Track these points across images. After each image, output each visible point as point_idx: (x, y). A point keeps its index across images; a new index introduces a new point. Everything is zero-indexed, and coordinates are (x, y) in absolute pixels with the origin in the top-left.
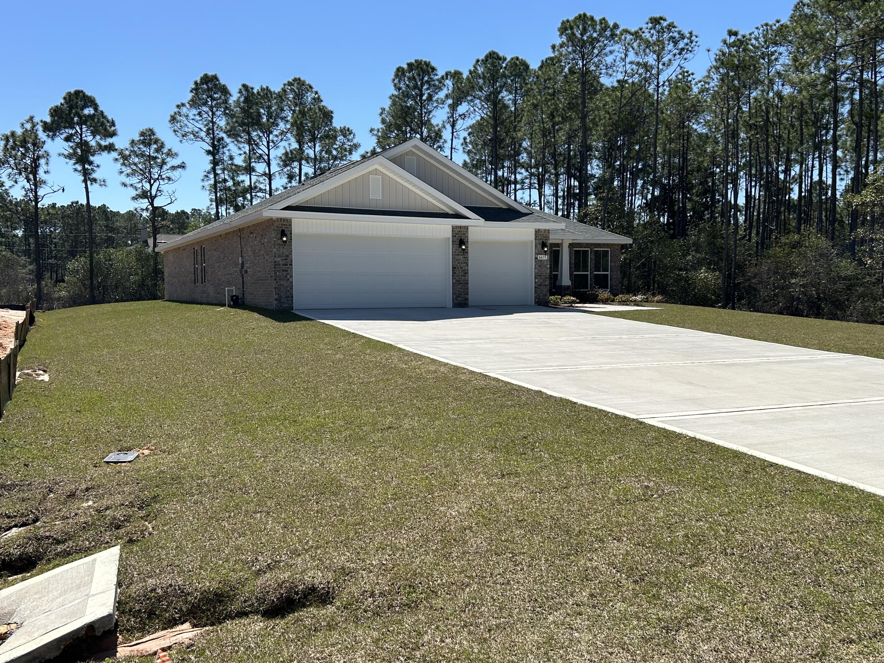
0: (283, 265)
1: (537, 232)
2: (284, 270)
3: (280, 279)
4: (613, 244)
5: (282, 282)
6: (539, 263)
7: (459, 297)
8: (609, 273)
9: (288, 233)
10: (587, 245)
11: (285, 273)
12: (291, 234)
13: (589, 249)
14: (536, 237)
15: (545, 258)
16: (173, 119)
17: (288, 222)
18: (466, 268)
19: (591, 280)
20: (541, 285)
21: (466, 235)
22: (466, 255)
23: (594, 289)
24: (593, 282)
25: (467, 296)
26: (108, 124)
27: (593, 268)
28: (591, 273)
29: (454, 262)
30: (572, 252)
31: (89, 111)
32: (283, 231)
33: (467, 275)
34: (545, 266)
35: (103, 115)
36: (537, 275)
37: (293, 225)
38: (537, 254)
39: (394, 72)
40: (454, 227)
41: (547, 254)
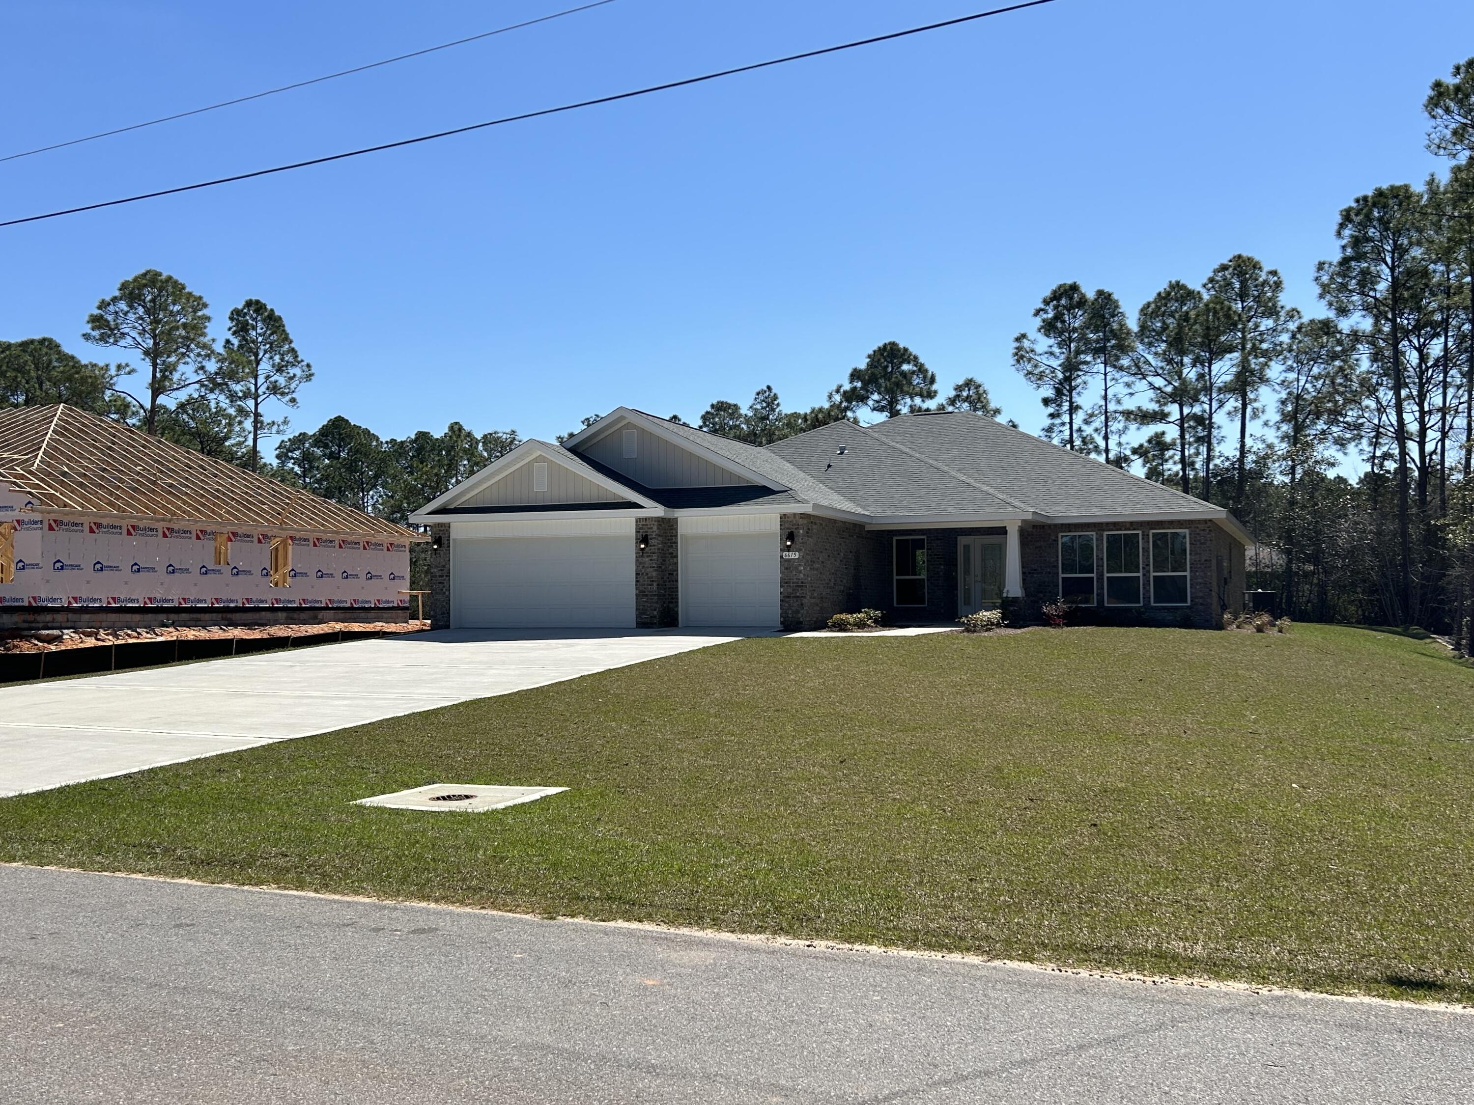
0: (440, 576)
1: (783, 517)
2: (440, 583)
3: (437, 593)
4: (1191, 522)
5: (440, 597)
6: (786, 565)
7: (644, 614)
8: (1187, 574)
9: (444, 541)
10: (1133, 525)
12: (449, 540)
13: (1140, 532)
14: (781, 525)
15: (794, 555)
16: (1020, 356)
17: (446, 527)
18: (654, 574)
19: (1144, 588)
20: (788, 597)
21: (655, 528)
22: (655, 557)
23: (1152, 604)
24: (1149, 591)
25: (655, 613)
26: (928, 380)
27: (1148, 565)
28: (1144, 575)
29: (637, 566)
30: (1100, 539)
31: (905, 367)
32: (440, 537)
33: (655, 584)
34: (797, 568)
35: (921, 369)
36: (784, 583)
37: (452, 530)
38: (782, 550)
39: (1338, 219)
40: (638, 520)
41: (799, 550)
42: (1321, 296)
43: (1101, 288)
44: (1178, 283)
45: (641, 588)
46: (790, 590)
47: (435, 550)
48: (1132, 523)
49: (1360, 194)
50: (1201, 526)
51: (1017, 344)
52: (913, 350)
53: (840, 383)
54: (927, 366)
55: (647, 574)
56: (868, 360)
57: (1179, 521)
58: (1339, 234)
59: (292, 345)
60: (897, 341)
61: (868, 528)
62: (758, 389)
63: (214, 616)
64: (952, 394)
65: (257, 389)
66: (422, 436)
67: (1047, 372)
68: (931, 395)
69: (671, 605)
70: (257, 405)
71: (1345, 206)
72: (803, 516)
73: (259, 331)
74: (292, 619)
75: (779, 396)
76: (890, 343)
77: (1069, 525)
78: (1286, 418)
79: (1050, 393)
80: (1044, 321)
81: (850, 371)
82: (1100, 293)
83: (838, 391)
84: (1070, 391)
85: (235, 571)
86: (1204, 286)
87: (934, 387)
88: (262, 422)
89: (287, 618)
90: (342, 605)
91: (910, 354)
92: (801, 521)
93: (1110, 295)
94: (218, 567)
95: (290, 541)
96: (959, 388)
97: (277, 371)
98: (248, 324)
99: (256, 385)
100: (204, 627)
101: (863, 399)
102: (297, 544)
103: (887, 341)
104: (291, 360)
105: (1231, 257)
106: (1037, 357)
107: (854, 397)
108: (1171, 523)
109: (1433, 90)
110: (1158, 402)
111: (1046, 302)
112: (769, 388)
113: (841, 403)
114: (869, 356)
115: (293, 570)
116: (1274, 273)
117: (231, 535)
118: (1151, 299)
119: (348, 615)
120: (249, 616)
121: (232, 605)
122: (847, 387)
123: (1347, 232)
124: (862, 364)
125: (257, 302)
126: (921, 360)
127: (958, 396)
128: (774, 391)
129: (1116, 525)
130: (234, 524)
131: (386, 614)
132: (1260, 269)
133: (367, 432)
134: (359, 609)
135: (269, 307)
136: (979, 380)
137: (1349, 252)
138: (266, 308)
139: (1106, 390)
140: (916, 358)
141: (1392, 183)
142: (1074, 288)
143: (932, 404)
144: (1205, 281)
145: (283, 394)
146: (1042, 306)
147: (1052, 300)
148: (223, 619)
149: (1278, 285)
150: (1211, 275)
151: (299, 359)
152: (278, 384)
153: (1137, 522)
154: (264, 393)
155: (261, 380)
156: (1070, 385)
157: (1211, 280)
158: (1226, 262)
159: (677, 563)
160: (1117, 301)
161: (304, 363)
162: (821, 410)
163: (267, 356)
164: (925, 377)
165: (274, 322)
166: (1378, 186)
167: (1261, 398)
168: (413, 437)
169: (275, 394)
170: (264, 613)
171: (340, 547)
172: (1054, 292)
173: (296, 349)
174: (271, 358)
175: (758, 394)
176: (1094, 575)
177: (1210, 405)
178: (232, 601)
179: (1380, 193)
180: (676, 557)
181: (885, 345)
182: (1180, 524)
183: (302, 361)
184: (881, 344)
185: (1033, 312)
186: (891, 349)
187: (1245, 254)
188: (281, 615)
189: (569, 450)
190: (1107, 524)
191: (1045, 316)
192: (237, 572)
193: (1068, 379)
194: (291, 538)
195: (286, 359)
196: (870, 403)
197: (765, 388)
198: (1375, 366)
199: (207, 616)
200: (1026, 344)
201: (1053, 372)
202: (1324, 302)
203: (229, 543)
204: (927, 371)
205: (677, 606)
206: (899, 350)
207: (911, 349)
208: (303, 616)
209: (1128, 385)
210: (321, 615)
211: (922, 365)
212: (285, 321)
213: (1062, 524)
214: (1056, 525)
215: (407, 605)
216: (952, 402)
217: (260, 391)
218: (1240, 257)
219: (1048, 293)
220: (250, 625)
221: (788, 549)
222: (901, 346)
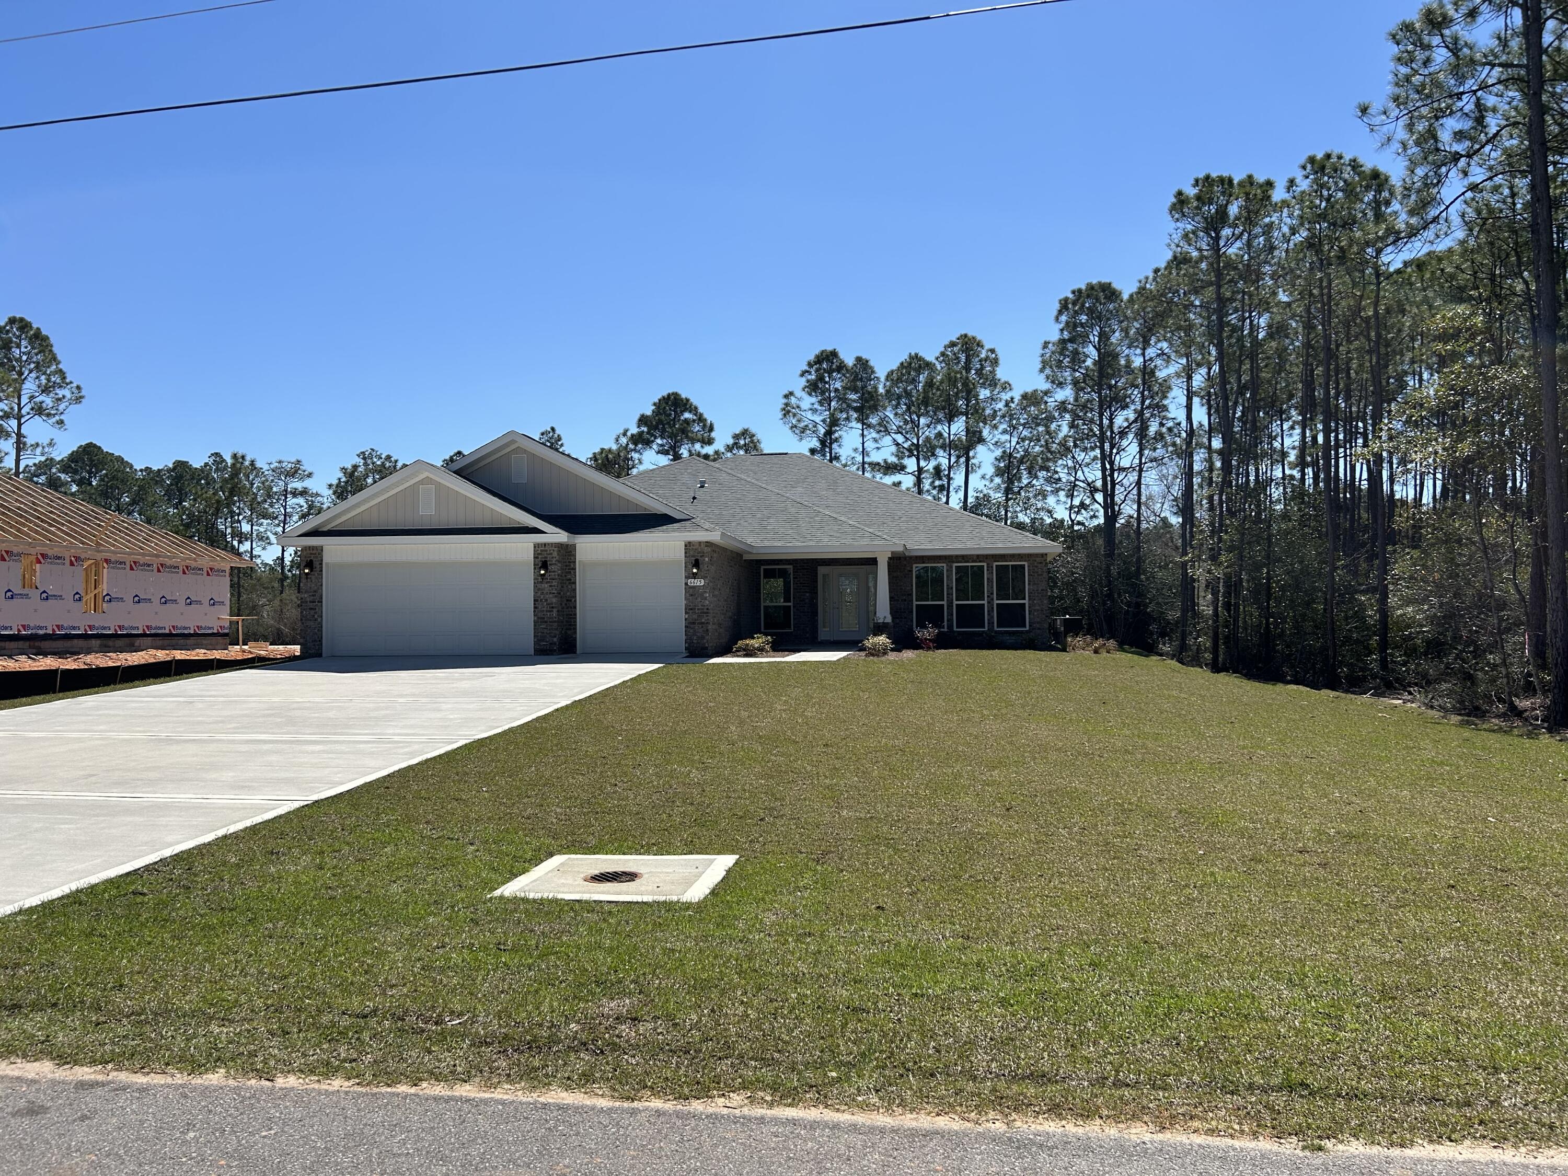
0: (311, 602)
1: (688, 545)
2: (311, 609)
5: (311, 623)
6: (691, 592)
7: (543, 641)
8: (1026, 602)
9: (316, 564)
10: (979, 558)
11: (312, 612)
12: (321, 564)
13: (985, 564)
14: (685, 553)
15: (699, 582)
16: (787, 411)
17: (319, 550)
18: (554, 600)
19: (989, 614)
20: (694, 623)
21: (555, 554)
22: (554, 583)
23: (996, 628)
24: (993, 617)
25: (555, 640)
26: (707, 429)
27: (992, 594)
28: (989, 602)
29: (535, 592)
30: (949, 570)
31: (687, 415)
32: (311, 561)
33: (555, 610)
34: (702, 595)
35: (701, 419)
36: (688, 609)
37: (324, 553)
38: (687, 578)
39: (1057, 306)
40: (536, 546)
41: (704, 578)
42: (1042, 371)
43: (859, 355)
44: (916, 355)
45: (540, 615)
46: (695, 616)
47: (307, 574)
48: (978, 556)
49: (1076, 287)
50: (1038, 559)
51: (785, 401)
52: (694, 401)
53: (626, 427)
54: (705, 416)
55: (546, 600)
56: (654, 407)
57: (1019, 555)
58: (1057, 319)
59: (60, 366)
60: (680, 392)
61: (746, 557)
62: (543, 430)
63: (20, 644)
64: (731, 441)
65: (20, 409)
66: (181, 466)
67: (810, 426)
68: (710, 442)
69: (569, 632)
70: (20, 425)
71: (1062, 297)
72: (708, 544)
73: (23, 350)
74: (106, 646)
75: (562, 436)
76: (673, 394)
77: (923, 557)
78: (999, 472)
79: (815, 443)
80: (808, 381)
81: (637, 417)
82: (859, 359)
83: (625, 434)
84: (831, 444)
85: (44, 595)
86: (937, 359)
87: (713, 435)
88: (25, 444)
89: (101, 646)
90: (160, 632)
91: (691, 405)
92: (707, 550)
93: (867, 361)
94: (25, 591)
95: (105, 565)
96: (736, 437)
97: (43, 391)
98: (11, 342)
99: (19, 404)
100: (10, 657)
101: (648, 443)
102: (113, 568)
103: (671, 392)
104: (58, 381)
105: (958, 335)
106: (803, 414)
107: (641, 440)
108: (1013, 557)
109: (1176, 197)
110: (897, 456)
111: (810, 365)
112: (553, 429)
113: (627, 444)
114: (655, 404)
115: (108, 595)
116: (993, 351)
117: (40, 557)
118: (895, 368)
119: (166, 642)
120: (60, 645)
121: (41, 632)
122: (634, 430)
123: (1064, 318)
124: (649, 411)
125: (22, 320)
126: (701, 410)
127: (735, 444)
128: (558, 432)
129: (964, 558)
130: (45, 545)
131: (205, 641)
132: (982, 347)
133: (120, 459)
134: (177, 635)
135: (35, 326)
136: (753, 430)
137: (1066, 335)
138: (31, 327)
139: (863, 444)
140: (696, 408)
141: (1100, 280)
142: (834, 354)
143: (709, 450)
144: (938, 354)
145: (49, 415)
146: (807, 368)
147: (816, 363)
148: (30, 647)
149: (995, 362)
150: (943, 349)
151: (68, 381)
152: (44, 405)
153: (983, 556)
154: (28, 414)
155: (24, 400)
156: (831, 438)
157: (943, 354)
158: (954, 339)
159: (575, 590)
160: (871, 368)
161: (74, 385)
162: (610, 451)
163: (33, 375)
164: (705, 426)
165: (40, 340)
166: (1089, 281)
167: (978, 456)
168: (171, 466)
169: (40, 414)
170: (75, 641)
171: (159, 571)
172: (817, 357)
173: (64, 369)
174: (37, 378)
175: (543, 434)
176: (944, 603)
177: (950, 459)
178: (41, 628)
179: (1091, 287)
180: (575, 583)
181: (669, 395)
182: (1020, 557)
183: (71, 383)
184: (665, 394)
185: (799, 372)
186: (675, 398)
187: (970, 334)
188: (95, 643)
189: (458, 472)
190: (957, 556)
191: (809, 377)
192: (46, 597)
193: (829, 433)
194: (106, 561)
195: (53, 379)
196: (655, 446)
197: (549, 429)
198: (1072, 431)
199: (13, 645)
200: (793, 400)
201: (815, 426)
202: (1043, 376)
203: (38, 565)
204: (706, 420)
205: (576, 633)
206: (682, 400)
207: (692, 400)
208: (119, 643)
209: (875, 440)
210: (138, 642)
211: (701, 415)
212: (53, 340)
213: (916, 557)
214: (911, 557)
215: (226, 631)
216: (729, 449)
217: (24, 412)
218: (966, 336)
219: (812, 357)
220: (61, 654)
221: (694, 576)
222: (683, 396)
